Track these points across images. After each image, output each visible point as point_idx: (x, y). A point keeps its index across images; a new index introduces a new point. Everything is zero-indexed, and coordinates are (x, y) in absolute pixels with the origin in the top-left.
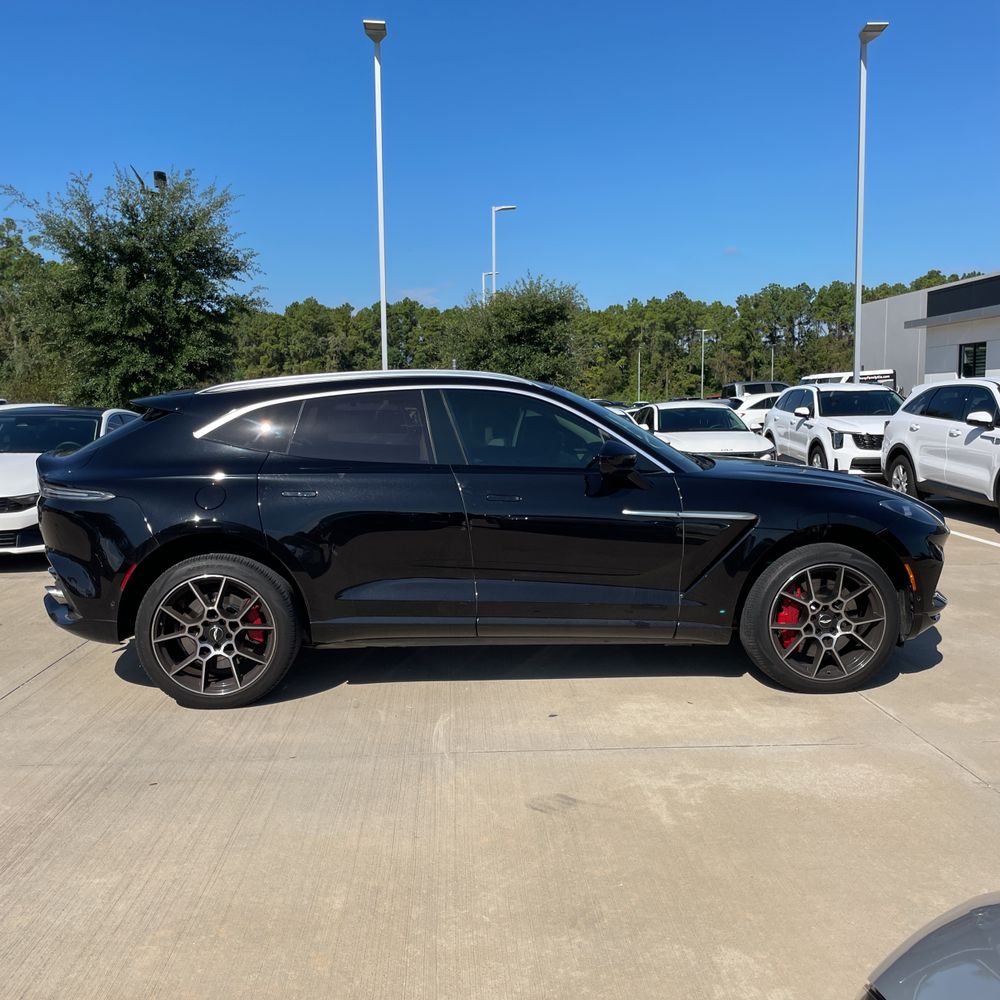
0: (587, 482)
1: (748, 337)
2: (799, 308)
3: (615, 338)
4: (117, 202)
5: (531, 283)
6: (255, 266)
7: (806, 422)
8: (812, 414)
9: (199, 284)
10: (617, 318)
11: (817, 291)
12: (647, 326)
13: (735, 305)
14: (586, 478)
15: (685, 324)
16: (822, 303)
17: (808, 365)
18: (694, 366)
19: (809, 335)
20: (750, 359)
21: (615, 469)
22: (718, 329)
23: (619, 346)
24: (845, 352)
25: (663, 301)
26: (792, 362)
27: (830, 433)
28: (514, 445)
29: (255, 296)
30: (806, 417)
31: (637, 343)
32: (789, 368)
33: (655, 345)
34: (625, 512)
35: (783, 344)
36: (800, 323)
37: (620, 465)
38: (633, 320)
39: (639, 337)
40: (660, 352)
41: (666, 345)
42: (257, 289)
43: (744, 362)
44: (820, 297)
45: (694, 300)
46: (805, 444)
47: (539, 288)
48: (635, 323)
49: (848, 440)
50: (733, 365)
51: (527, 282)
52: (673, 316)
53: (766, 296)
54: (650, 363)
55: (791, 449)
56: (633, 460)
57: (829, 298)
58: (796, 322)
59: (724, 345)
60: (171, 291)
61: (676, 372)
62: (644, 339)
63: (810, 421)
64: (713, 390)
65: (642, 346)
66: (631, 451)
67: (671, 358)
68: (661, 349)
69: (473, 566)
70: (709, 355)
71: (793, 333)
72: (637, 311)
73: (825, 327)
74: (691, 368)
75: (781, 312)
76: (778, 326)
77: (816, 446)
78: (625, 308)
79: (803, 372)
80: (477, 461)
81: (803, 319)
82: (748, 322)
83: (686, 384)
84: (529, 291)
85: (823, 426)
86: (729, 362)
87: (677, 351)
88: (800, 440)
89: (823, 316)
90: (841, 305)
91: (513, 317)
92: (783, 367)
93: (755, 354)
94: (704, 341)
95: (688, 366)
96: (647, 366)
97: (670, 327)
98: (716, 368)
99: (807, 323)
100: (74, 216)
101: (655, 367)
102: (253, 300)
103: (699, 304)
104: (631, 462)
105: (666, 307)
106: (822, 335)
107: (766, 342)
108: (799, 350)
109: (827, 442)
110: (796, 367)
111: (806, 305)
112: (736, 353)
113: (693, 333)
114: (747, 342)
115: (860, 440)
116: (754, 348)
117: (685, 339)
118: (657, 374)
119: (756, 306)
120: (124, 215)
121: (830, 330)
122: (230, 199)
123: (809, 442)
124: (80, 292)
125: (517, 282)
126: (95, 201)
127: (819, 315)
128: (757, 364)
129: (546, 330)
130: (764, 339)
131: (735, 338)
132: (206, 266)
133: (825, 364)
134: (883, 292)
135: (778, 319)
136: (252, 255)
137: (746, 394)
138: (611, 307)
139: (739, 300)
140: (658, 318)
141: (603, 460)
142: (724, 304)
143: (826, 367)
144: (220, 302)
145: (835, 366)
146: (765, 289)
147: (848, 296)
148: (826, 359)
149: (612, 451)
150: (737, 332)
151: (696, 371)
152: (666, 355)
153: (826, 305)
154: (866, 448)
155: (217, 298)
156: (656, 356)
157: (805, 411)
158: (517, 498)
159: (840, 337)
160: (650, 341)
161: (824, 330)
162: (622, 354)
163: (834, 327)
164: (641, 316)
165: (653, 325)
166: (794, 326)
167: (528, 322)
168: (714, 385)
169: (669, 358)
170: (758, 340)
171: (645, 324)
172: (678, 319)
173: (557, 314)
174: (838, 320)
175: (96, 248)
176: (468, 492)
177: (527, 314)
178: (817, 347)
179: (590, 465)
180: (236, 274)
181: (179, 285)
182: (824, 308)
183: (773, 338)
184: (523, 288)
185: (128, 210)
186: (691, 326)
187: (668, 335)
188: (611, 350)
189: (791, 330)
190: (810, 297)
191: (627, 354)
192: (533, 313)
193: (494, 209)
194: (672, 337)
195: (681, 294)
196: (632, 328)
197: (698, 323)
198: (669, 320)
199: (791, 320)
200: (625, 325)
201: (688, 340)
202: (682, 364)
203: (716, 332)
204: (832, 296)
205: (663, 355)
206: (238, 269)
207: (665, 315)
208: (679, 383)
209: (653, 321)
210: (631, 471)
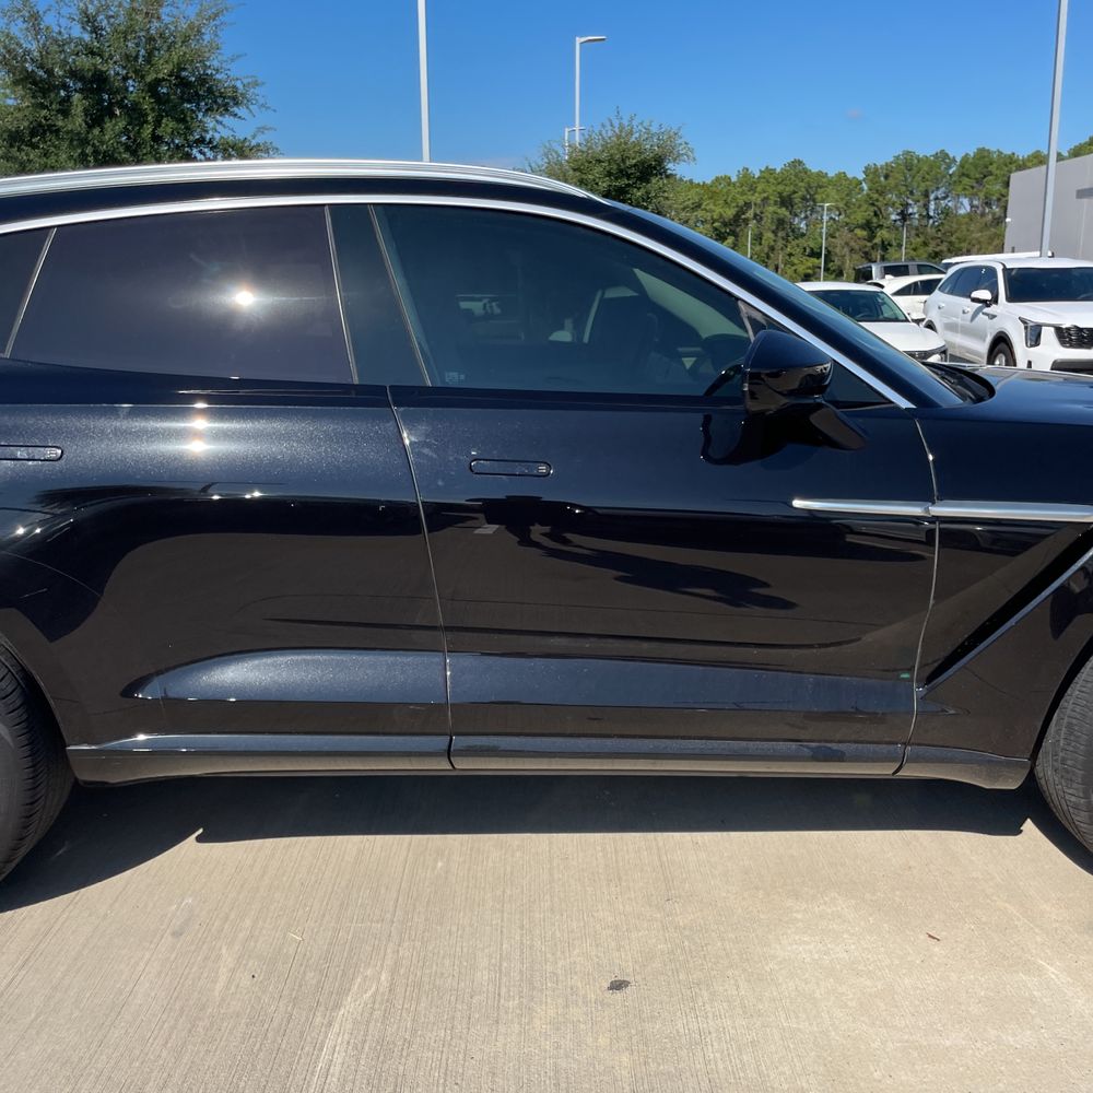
0: (706, 431)
1: (876, 214)
2: (937, 180)
3: (721, 216)
4: (74, 10)
5: (622, 128)
6: (261, 101)
7: (986, 310)
8: (995, 300)
9: (183, 121)
10: (725, 190)
11: (958, 159)
12: (759, 201)
13: (861, 176)
14: (707, 421)
15: (804, 198)
16: (963, 174)
17: (944, 247)
18: (812, 249)
19: (946, 212)
20: (877, 240)
21: (784, 401)
22: (841, 205)
23: (725, 224)
24: (988, 233)
25: (778, 170)
26: (925, 244)
27: (1022, 326)
28: (586, 339)
29: (260, 139)
30: (986, 303)
31: (746, 221)
32: (921, 251)
33: (767, 221)
34: (798, 503)
35: (916, 223)
36: (936, 198)
37: (791, 393)
38: (743, 194)
39: (750, 214)
40: (773, 232)
41: (781, 223)
42: (261, 130)
43: (869, 244)
44: (962, 166)
45: (814, 170)
46: (984, 341)
47: (631, 133)
48: (744, 197)
49: (1048, 335)
50: (857, 247)
51: (616, 123)
52: (789, 189)
53: (899, 164)
54: (760, 244)
55: (961, 347)
56: (823, 376)
57: (972, 168)
58: (932, 197)
59: (847, 224)
60: (147, 131)
61: (790, 255)
62: (755, 215)
63: (993, 309)
64: (833, 276)
65: (752, 224)
66: (819, 358)
67: (786, 239)
68: (774, 228)
69: (441, 622)
70: (831, 236)
71: (927, 210)
72: (748, 183)
73: (966, 202)
74: (808, 250)
75: (915, 184)
76: (910, 202)
77: (1001, 344)
78: (734, 179)
79: (937, 255)
80: (454, 378)
81: (940, 194)
82: (876, 196)
83: (802, 269)
84: (619, 137)
85: (1010, 316)
86: (852, 244)
87: (793, 231)
88: (978, 335)
89: (965, 189)
90: (985, 176)
91: (598, 170)
92: (915, 250)
93: (882, 234)
94: (825, 218)
95: (805, 249)
96: (758, 248)
97: (786, 202)
98: (837, 250)
99: (944, 198)
100: (18, 29)
101: (766, 250)
102: (258, 145)
103: (821, 175)
104: (816, 383)
105: (781, 179)
106: (962, 212)
107: (895, 221)
108: (934, 230)
109: (1018, 338)
110: (930, 249)
111: (944, 177)
112: (861, 233)
113: (812, 211)
114: (875, 220)
115: (1066, 336)
116: (881, 226)
117: (803, 216)
118: (768, 257)
119: (886, 177)
120: (84, 28)
121: (972, 206)
122: (227, 9)
123: (989, 339)
124: (33, 133)
125: (603, 126)
126: (41, 8)
127: (960, 188)
128: (885, 246)
129: (639, 189)
130: (893, 217)
131: (860, 216)
132: (196, 98)
133: (964, 245)
134: (1035, 161)
135: (912, 193)
136: (256, 84)
137: (888, 277)
138: (717, 179)
139: (867, 171)
140: (772, 191)
141: (754, 378)
142: (850, 176)
143: (964, 250)
144: (215, 147)
145: (975, 249)
146: (897, 158)
147: (995, 165)
148: (965, 241)
149: (775, 357)
150: (863, 209)
151: (815, 254)
152: (780, 234)
153: (968, 176)
154: (1072, 346)
155: (210, 142)
156: (768, 236)
157: (985, 294)
158: (543, 469)
159: (983, 215)
160: (761, 218)
161: (964, 207)
162: (729, 234)
163: (976, 203)
164: (753, 189)
165: (765, 200)
166: (929, 202)
167: (616, 179)
168: (834, 271)
169: (783, 239)
170: (887, 218)
171: (756, 198)
172: (795, 192)
173: (655, 168)
174: (982, 195)
175: (50, 72)
176: (426, 451)
177: (615, 167)
178: (954, 225)
179: (714, 387)
180: (235, 109)
181: (158, 123)
182: (966, 180)
183: (904, 216)
184: (610, 134)
185: (89, 21)
186: (811, 202)
187: (783, 212)
188: (716, 229)
189: (926, 206)
190: (949, 167)
191: (734, 233)
192: (622, 166)
193: (579, 40)
194: (787, 213)
195: (800, 162)
196: (741, 203)
197: (818, 197)
198: (785, 194)
199: (926, 195)
200: (734, 199)
201: (806, 217)
202: (798, 246)
203: (838, 209)
204: (976, 166)
205: (776, 236)
206: (237, 104)
207: (780, 188)
208: (793, 268)
209: (765, 195)
210: (820, 406)
